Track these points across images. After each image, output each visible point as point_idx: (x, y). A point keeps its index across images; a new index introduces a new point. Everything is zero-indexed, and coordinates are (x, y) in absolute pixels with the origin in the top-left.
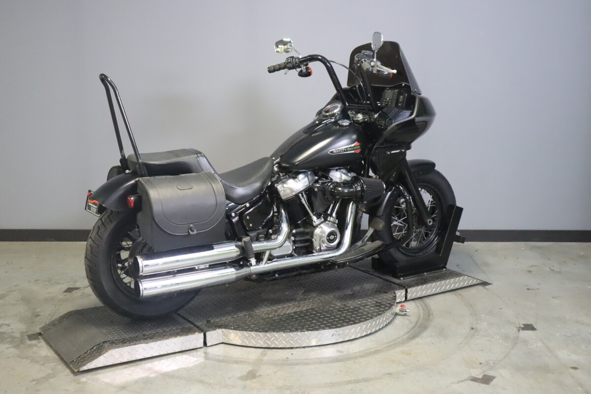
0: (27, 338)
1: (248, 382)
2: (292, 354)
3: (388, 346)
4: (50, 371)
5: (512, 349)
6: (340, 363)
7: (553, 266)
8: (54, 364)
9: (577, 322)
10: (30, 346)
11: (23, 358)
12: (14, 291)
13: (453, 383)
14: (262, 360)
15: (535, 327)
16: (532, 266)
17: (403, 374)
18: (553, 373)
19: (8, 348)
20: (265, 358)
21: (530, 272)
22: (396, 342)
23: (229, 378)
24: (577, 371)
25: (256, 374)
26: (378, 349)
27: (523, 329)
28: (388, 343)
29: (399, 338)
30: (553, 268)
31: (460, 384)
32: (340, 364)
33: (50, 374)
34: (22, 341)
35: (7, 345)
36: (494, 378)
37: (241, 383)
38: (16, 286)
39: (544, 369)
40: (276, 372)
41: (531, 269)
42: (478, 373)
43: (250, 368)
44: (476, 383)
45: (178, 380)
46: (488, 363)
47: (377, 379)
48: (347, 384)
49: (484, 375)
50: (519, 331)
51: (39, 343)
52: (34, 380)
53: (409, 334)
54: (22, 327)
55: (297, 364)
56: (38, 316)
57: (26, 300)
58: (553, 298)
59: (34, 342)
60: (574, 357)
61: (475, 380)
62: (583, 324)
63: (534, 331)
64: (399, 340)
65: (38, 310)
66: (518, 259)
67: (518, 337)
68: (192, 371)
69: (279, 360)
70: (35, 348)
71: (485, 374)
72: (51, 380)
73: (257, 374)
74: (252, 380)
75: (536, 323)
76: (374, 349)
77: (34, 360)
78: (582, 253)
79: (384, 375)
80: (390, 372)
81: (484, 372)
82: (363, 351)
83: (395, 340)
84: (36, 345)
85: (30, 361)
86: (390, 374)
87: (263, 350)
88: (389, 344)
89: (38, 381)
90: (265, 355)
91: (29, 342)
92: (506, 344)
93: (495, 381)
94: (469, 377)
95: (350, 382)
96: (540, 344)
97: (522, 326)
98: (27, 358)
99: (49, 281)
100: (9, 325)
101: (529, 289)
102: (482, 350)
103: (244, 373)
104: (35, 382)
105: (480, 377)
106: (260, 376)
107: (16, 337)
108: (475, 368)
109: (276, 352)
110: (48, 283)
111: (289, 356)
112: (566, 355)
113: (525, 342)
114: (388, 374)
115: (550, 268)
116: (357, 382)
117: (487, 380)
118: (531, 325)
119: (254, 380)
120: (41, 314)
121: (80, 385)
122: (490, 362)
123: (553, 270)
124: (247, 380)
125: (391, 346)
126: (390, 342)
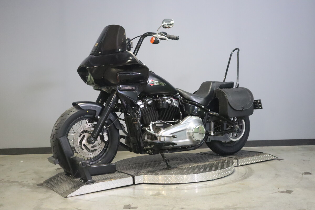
0: (36, 185)
1: (156, 197)
2: (179, 186)
5: (301, 181)
8: (51, 193)
10: (38, 188)
11: (34, 192)
12: (30, 170)
13: (270, 194)
14: (163, 189)
16: (304, 153)
17: (241, 191)
19: (26, 189)
21: (303, 155)
23: (146, 195)
26: (226, 183)
27: (304, 174)
29: (237, 179)
31: (274, 194)
32: (206, 189)
33: (48, 197)
34: (34, 186)
35: (26, 188)
37: (153, 197)
38: (31, 168)
40: (171, 192)
42: (283, 190)
43: (156, 192)
46: (288, 186)
47: (227, 193)
48: (211, 195)
50: (303, 175)
51: (43, 187)
52: (40, 199)
53: (242, 177)
54: (34, 181)
55: (182, 189)
56: (42, 178)
57: (36, 173)
61: (282, 192)
63: (311, 175)
64: (237, 180)
65: (42, 176)
66: (296, 151)
67: (303, 177)
69: (173, 189)
70: (41, 188)
71: (287, 190)
72: (49, 199)
73: (161, 194)
74: (158, 196)
75: (311, 172)
79: (231, 192)
80: (234, 190)
85: (38, 193)
86: (234, 191)
87: (163, 185)
89: (42, 199)
92: (297, 180)
93: (293, 192)
94: (279, 191)
95: (213, 195)
97: (304, 173)
98: (36, 192)
99: (48, 166)
100: (27, 181)
101: (304, 161)
102: (284, 182)
103: (154, 193)
105: (285, 191)
106: (163, 194)
107: (30, 185)
108: (281, 188)
113: (307, 179)
114: (233, 191)
116: (216, 195)
118: (309, 173)
119: (160, 196)
125: (233, 182)
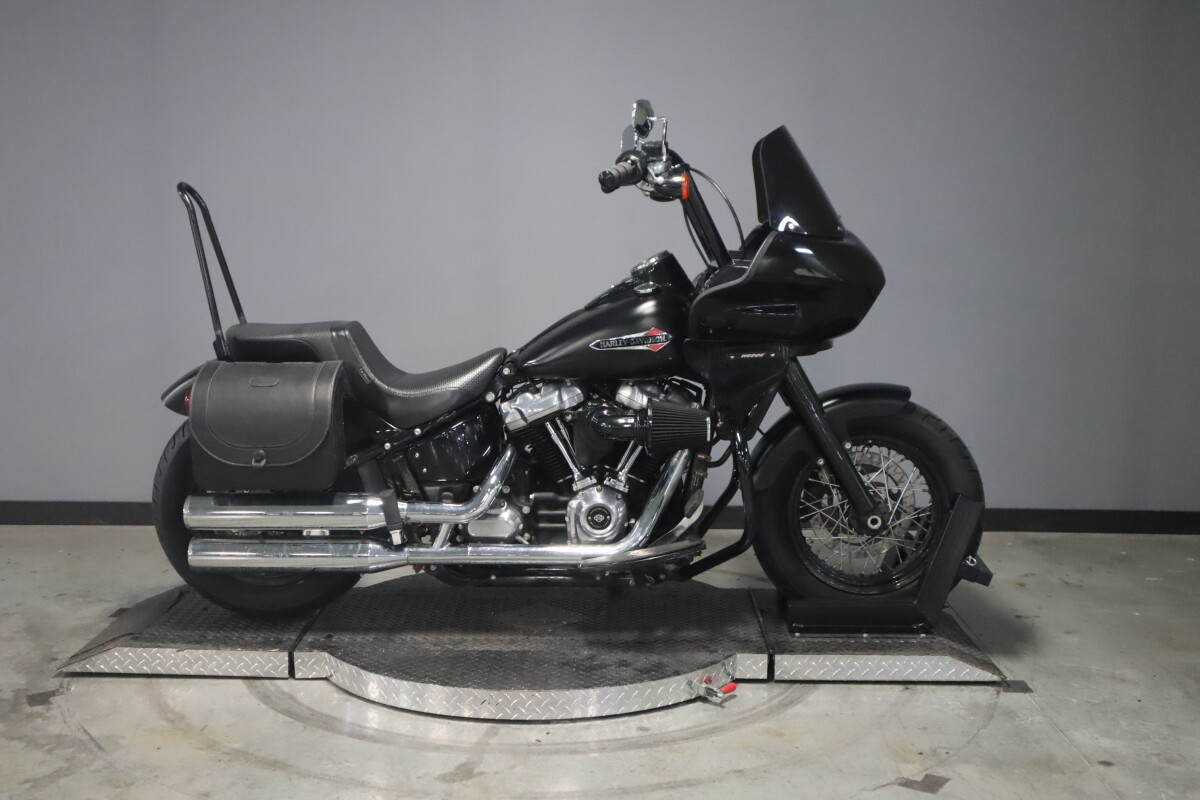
0: (25, 701)
1: (456, 786)
2: (548, 733)
3: (739, 720)
4: (63, 764)
5: (985, 726)
6: (641, 750)
7: (1067, 575)
8: (72, 750)
9: (1114, 678)
10: (31, 716)
11: (12, 739)
12: (14, 614)
13: (864, 789)
14: (488, 744)
15: (1030, 686)
16: (1026, 575)
17: (765, 771)
18: (1063, 773)
20: (494, 741)
21: (1022, 585)
22: (755, 711)
23: (419, 777)
24: (1112, 768)
25: (473, 769)
26: (718, 724)
27: (1006, 690)
28: (739, 714)
29: (761, 705)
30: (1067, 580)
31: (879, 791)
32: (642, 752)
33: (61, 768)
34: (15, 707)
36: (947, 780)
37: (442, 787)
38: (18, 605)
39: (1047, 765)
40: (513, 767)
41: (1023, 580)
42: (914, 771)
43: (463, 758)
44: (911, 791)
45: (317, 781)
46: (934, 753)
47: (714, 781)
48: (653, 790)
49: (927, 776)
50: (998, 693)
51: (48, 710)
52: (27, 781)
53: (782, 697)
54: (20, 681)
55: (557, 752)
56: (55, 660)
57: (33, 631)
58: (1067, 632)
59: (38, 709)
60: (1105, 743)
61: (907, 784)
62: (1123, 681)
63: (1027, 694)
64: (762, 708)
65: (55, 649)
66: (999, 561)
67: (996, 704)
68: (346, 764)
69: (522, 744)
70: (39, 721)
71: (928, 772)
72: (63, 781)
73: (476, 770)
74: (464, 782)
75: (1032, 679)
76: (711, 726)
77: (32, 743)
78: (1124, 553)
79: (728, 773)
80: (741, 768)
81: (926, 770)
82: (689, 728)
83: (754, 708)
84: (40, 715)
85: (24, 744)
86: (740, 771)
87: (489, 725)
88: (740, 717)
89: (36, 783)
90: (496, 734)
91: (28, 709)
92: (972, 718)
93: (946, 788)
94: (897, 779)
95: (659, 786)
96: (1038, 718)
98: (20, 738)
99: (82, 597)
101: (1018, 617)
102: (925, 729)
103: (450, 769)
104: (29, 784)
105: (919, 778)
106: (482, 773)
107: (4, 700)
108: (908, 762)
109: (516, 729)
110: (81, 600)
111: (542, 736)
112: (1089, 739)
113: (1010, 714)
114: (736, 772)
115: (1061, 579)
116: (672, 787)
117: (932, 784)
118: (1022, 682)
119: (470, 782)
120: (60, 657)
121: (119, 790)
122: (938, 750)
123: (1067, 583)
124: (454, 781)
125: (745, 718)
126: (743, 712)
